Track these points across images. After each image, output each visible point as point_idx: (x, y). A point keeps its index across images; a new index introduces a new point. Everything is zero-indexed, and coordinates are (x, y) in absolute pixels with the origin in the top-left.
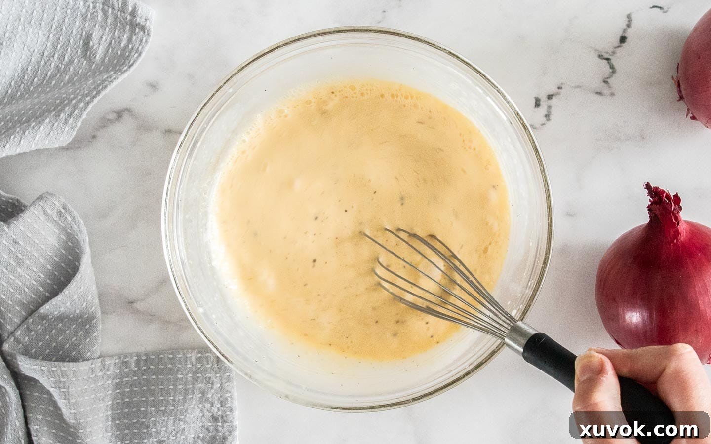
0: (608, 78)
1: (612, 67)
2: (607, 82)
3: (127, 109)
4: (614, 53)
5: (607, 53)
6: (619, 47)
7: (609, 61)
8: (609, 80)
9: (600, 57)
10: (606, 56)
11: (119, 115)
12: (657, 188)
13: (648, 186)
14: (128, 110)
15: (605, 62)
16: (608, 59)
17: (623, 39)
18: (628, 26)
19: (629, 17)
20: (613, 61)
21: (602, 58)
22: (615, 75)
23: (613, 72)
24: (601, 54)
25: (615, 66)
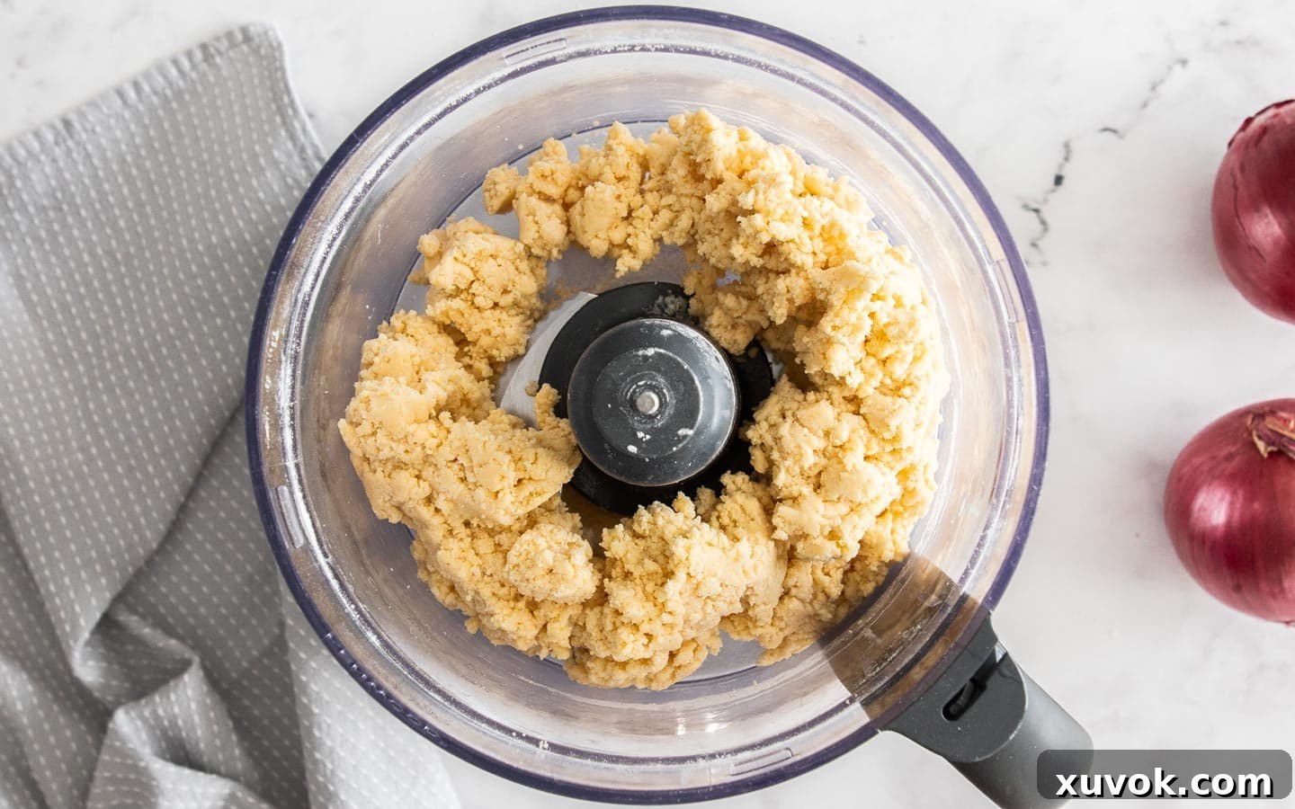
0: (1037, 239)
1: (1043, 223)
2: (1037, 245)
4: (1046, 201)
5: (1036, 201)
6: (1053, 191)
7: (1039, 214)
8: (1037, 242)
9: (1026, 207)
10: (1035, 206)
15: (1033, 215)
16: (1036, 211)
17: (1059, 180)
18: (1066, 159)
19: (1067, 146)
20: (1046, 213)
21: (1028, 209)
22: (1046, 233)
23: (1045, 230)
24: (1025, 203)
25: (1048, 220)
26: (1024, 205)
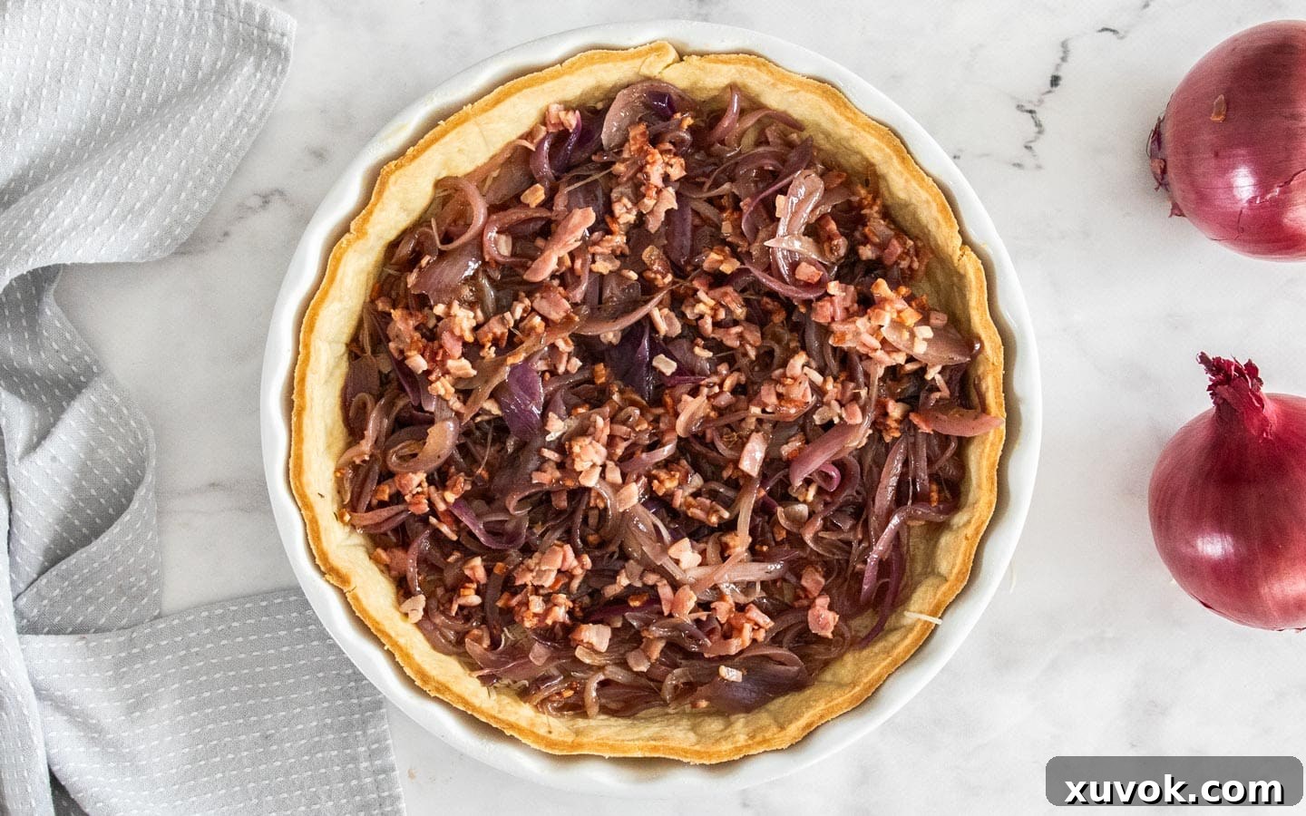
0: (1031, 142)
1: (1038, 124)
2: (1031, 148)
3: (277, 190)
4: (1041, 102)
5: (1030, 102)
6: (1049, 92)
7: (1034, 115)
8: (1032, 145)
9: (1020, 107)
10: (1029, 108)
11: (266, 200)
12: (1218, 360)
13: (1204, 359)
14: (281, 193)
15: (1029, 115)
16: (1031, 112)
17: (1055, 81)
18: (1064, 59)
19: (1064, 45)
20: (1040, 116)
21: (1022, 111)
22: (1042, 136)
23: (1040, 132)
24: (1020, 103)
25: (1043, 123)
26: (1018, 106)
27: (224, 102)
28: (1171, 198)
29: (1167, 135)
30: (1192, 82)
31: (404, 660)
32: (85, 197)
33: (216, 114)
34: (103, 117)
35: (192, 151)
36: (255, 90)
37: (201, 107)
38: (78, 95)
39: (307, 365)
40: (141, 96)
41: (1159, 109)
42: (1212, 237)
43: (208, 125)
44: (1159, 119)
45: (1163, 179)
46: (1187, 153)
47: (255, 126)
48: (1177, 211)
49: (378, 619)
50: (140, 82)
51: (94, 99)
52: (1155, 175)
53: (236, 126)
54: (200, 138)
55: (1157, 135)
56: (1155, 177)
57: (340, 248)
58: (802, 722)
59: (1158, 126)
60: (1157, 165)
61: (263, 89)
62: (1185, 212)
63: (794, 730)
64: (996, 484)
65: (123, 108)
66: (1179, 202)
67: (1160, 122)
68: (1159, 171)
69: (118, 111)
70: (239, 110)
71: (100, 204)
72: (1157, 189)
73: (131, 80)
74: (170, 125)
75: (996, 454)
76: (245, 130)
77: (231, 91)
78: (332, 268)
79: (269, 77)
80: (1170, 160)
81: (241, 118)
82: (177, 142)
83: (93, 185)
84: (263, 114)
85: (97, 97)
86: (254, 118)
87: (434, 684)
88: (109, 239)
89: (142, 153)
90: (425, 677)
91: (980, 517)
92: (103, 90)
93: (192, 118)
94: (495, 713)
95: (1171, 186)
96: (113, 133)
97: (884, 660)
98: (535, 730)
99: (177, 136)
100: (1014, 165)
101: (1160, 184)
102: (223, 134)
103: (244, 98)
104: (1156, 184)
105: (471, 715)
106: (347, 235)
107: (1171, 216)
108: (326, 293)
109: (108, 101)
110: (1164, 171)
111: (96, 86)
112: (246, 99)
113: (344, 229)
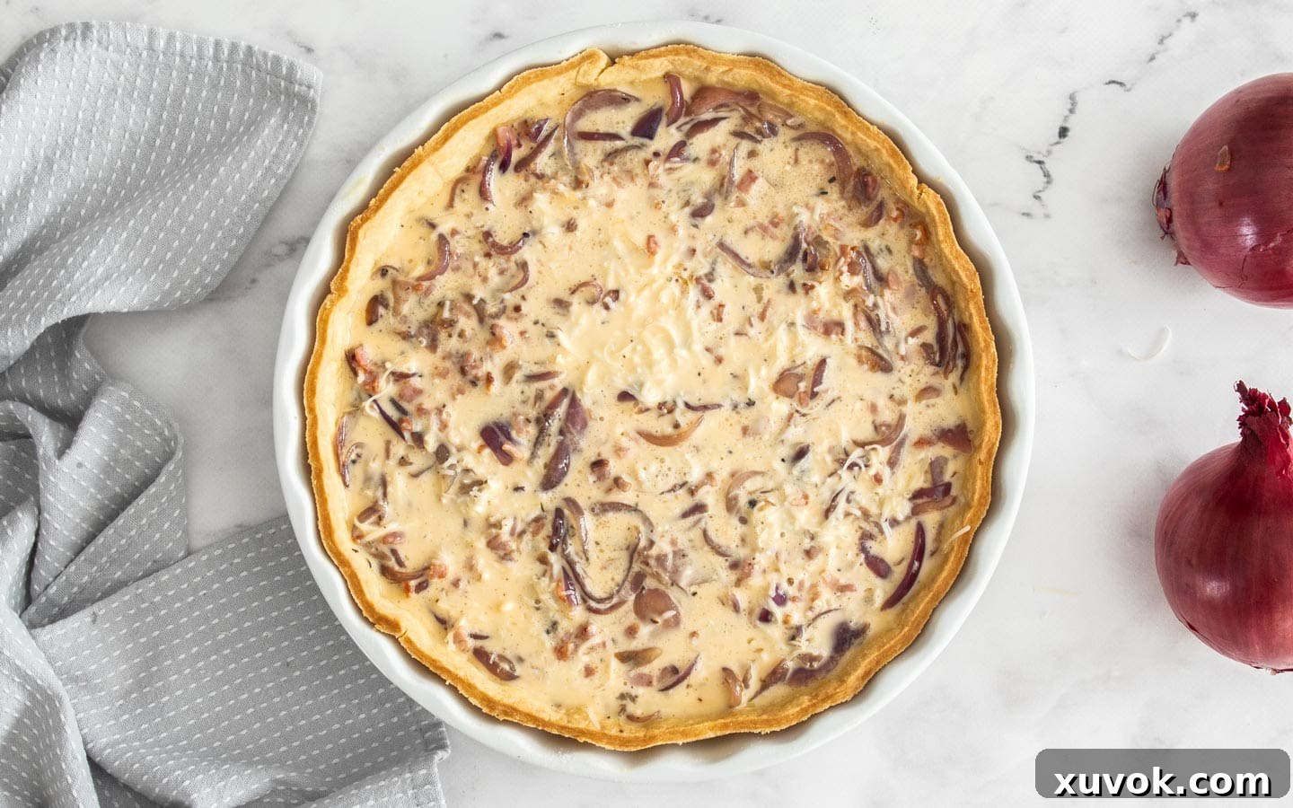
0: (1040, 191)
1: (1047, 175)
2: (1039, 197)
3: (303, 238)
4: (1049, 152)
5: (1039, 153)
6: (1057, 143)
7: (1042, 165)
8: (1039, 194)
9: (1029, 158)
10: (1038, 159)
11: (291, 248)
12: (1254, 391)
13: (1241, 388)
15: (1038, 165)
16: (1040, 162)
17: (1063, 132)
18: (1072, 111)
19: (1072, 97)
20: (1048, 166)
21: (1031, 161)
22: (1050, 186)
23: (1048, 182)
24: (1029, 154)
25: (1051, 173)
26: (1027, 157)
27: (253, 153)
28: (1177, 246)
29: (1173, 184)
30: (1197, 132)
31: (467, 691)
32: (117, 247)
33: (245, 166)
34: (134, 166)
35: (221, 201)
36: (282, 141)
37: (230, 158)
38: (109, 145)
39: (316, 428)
40: (170, 146)
41: (1164, 158)
42: (1216, 284)
43: (237, 176)
44: (1165, 169)
45: (1168, 228)
46: (1192, 203)
47: (282, 177)
48: (1182, 259)
49: (434, 657)
50: (170, 131)
51: (124, 148)
52: (1160, 223)
53: (264, 176)
54: (230, 188)
55: (1163, 185)
56: (1161, 227)
57: (325, 309)
58: (860, 672)
59: (1164, 176)
60: (1163, 213)
61: (290, 140)
62: (1190, 260)
63: (853, 680)
64: (998, 406)
65: (153, 157)
66: (1185, 251)
67: (1166, 172)
68: (1165, 220)
69: (148, 160)
70: (267, 161)
71: (132, 254)
72: (1162, 238)
73: (161, 130)
74: (200, 176)
75: (992, 376)
76: (273, 181)
77: (260, 141)
78: (321, 331)
79: (296, 128)
80: (1175, 209)
81: (269, 169)
82: (207, 193)
83: (125, 235)
84: (290, 165)
85: (127, 146)
86: (282, 168)
87: (500, 708)
88: (141, 289)
89: (172, 204)
90: (490, 703)
91: (989, 440)
92: (133, 140)
93: (222, 169)
94: (564, 723)
95: (1177, 235)
96: (144, 181)
97: (926, 596)
98: (606, 732)
99: (207, 186)
100: (1024, 214)
101: (1166, 233)
102: (252, 185)
103: (272, 149)
104: (1162, 233)
105: (542, 730)
106: (329, 296)
107: (1176, 264)
108: (320, 356)
109: (139, 151)
110: (1170, 220)
111: (127, 135)
112: (274, 150)
113: (325, 291)
